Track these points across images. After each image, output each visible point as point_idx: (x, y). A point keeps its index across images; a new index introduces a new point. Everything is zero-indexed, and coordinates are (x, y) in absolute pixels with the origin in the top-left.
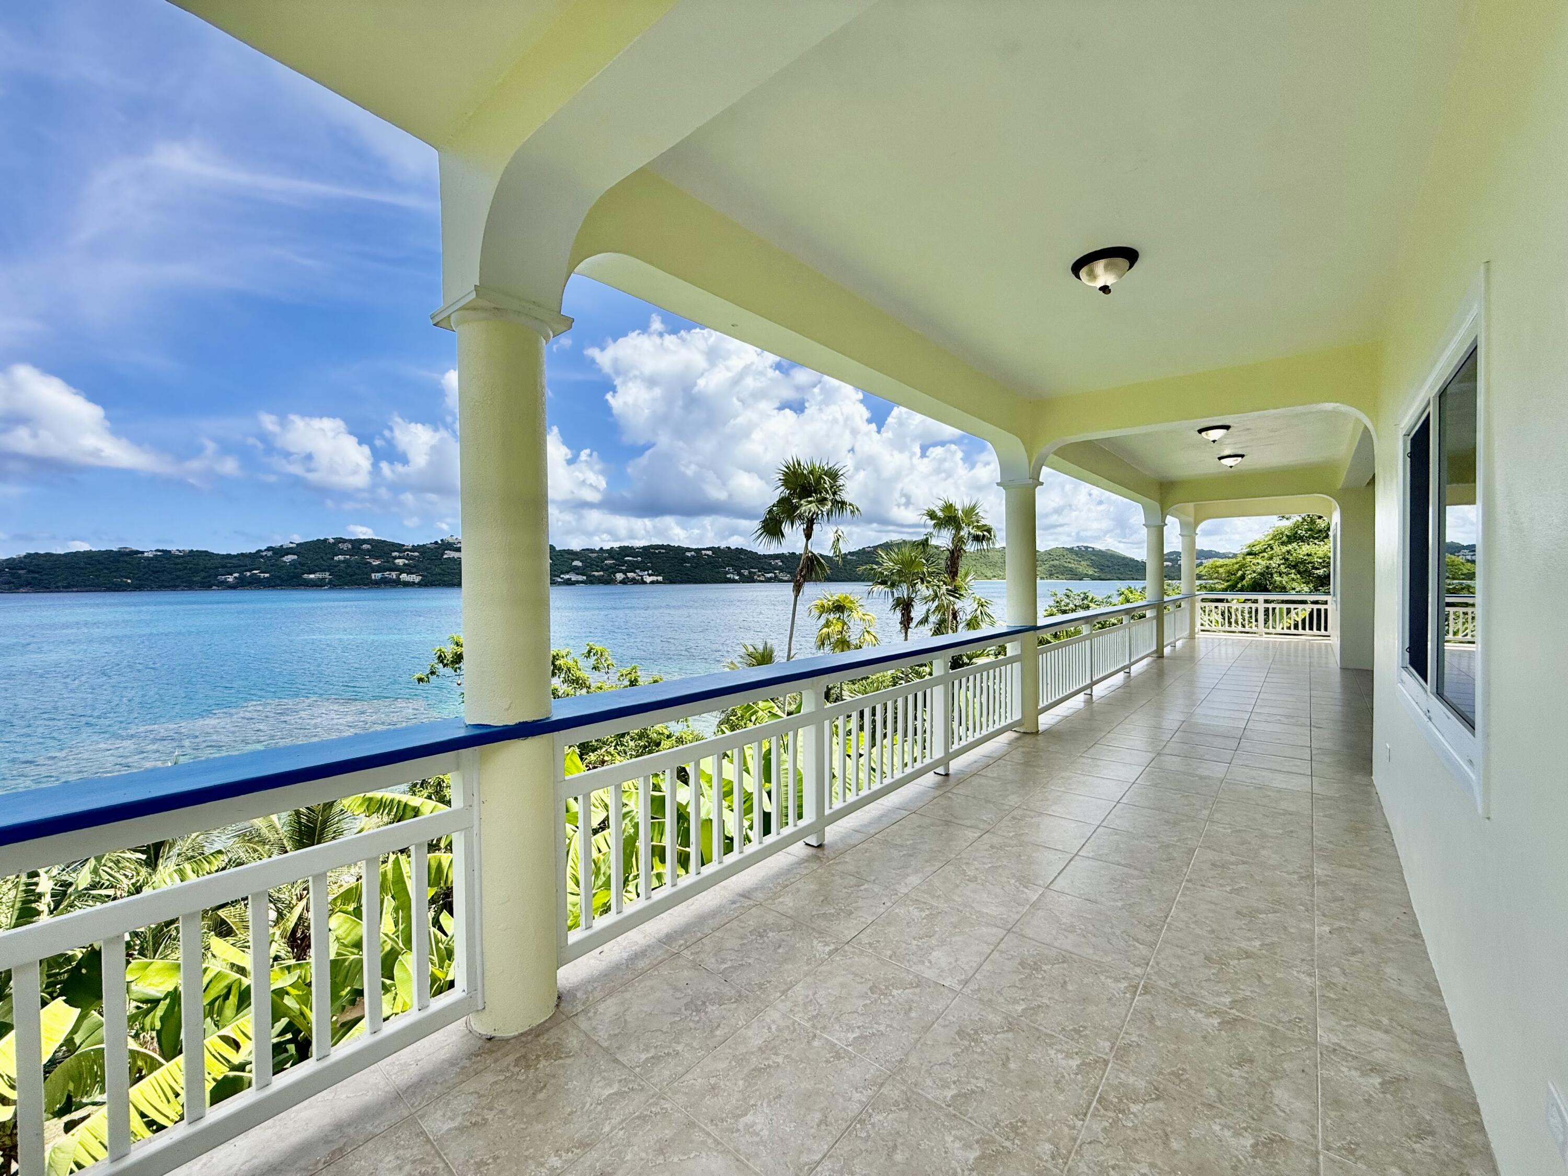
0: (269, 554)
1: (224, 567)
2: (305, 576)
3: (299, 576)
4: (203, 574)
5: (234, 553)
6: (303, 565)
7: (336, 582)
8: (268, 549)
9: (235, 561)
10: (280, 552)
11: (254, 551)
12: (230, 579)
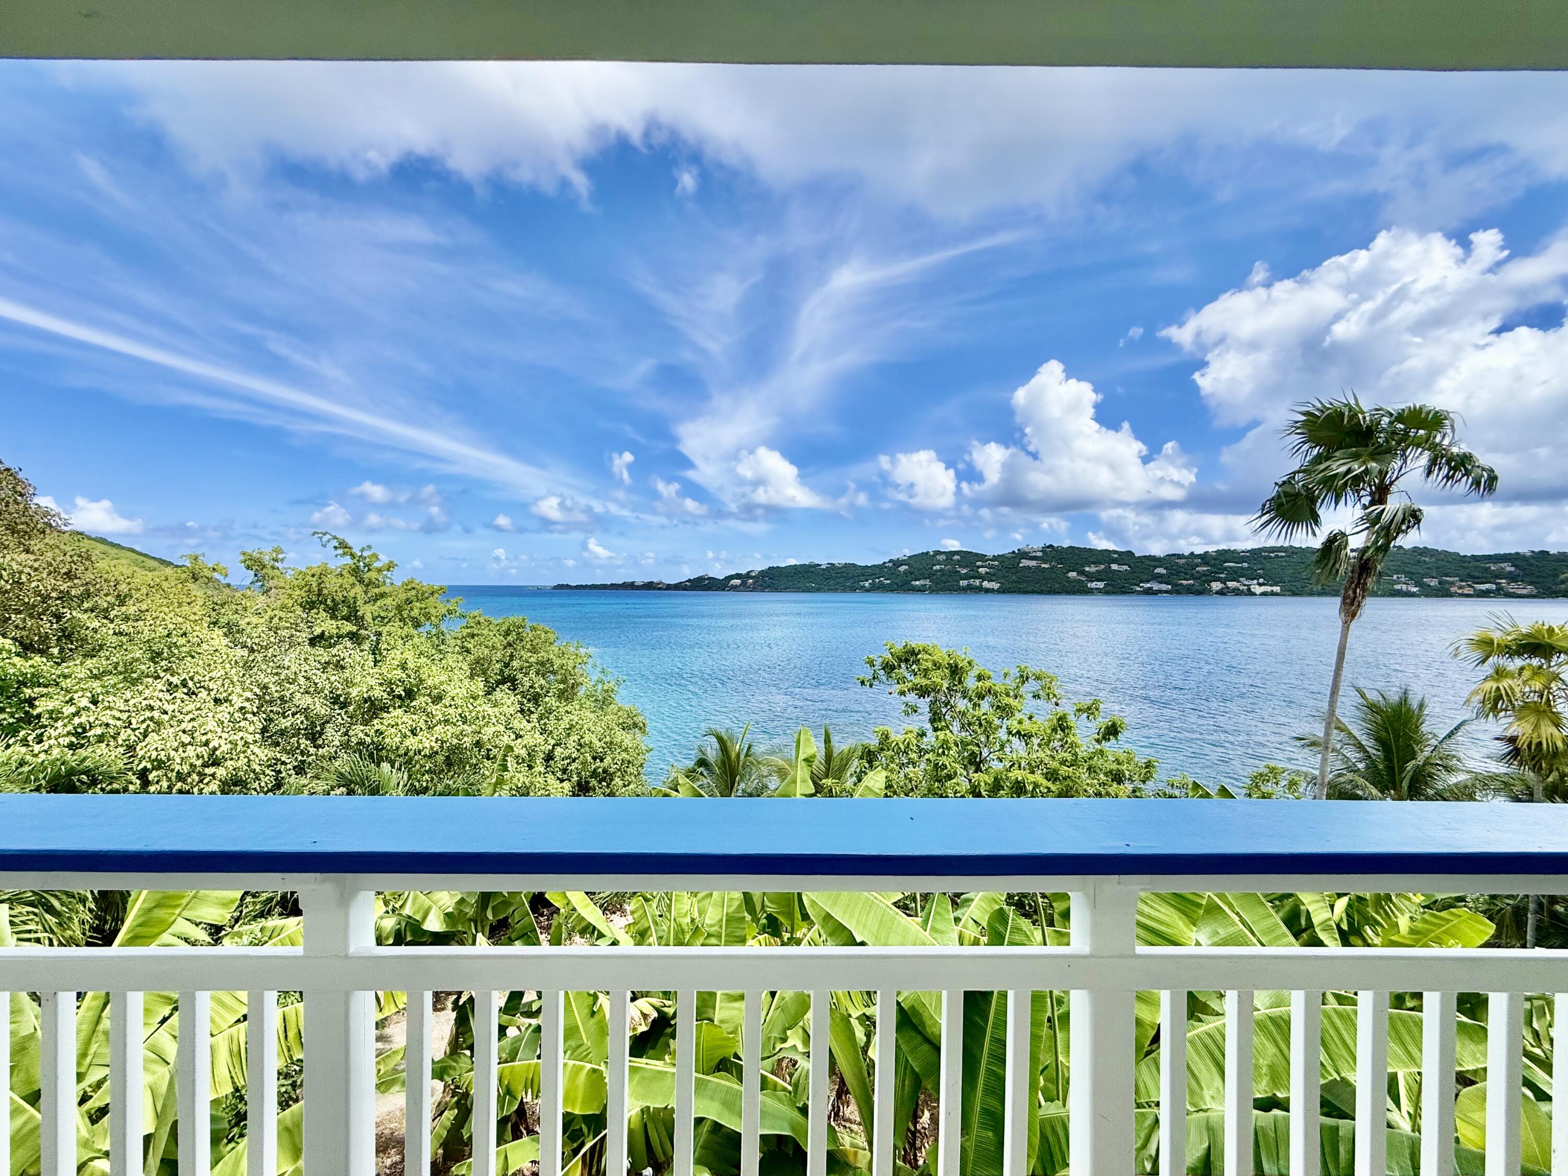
0: (891, 565)
1: (864, 575)
2: (913, 583)
3: (909, 582)
4: (852, 581)
5: (869, 565)
6: (911, 573)
7: (934, 588)
8: (891, 561)
9: (869, 571)
10: (897, 563)
11: (881, 563)
12: (867, 584)
